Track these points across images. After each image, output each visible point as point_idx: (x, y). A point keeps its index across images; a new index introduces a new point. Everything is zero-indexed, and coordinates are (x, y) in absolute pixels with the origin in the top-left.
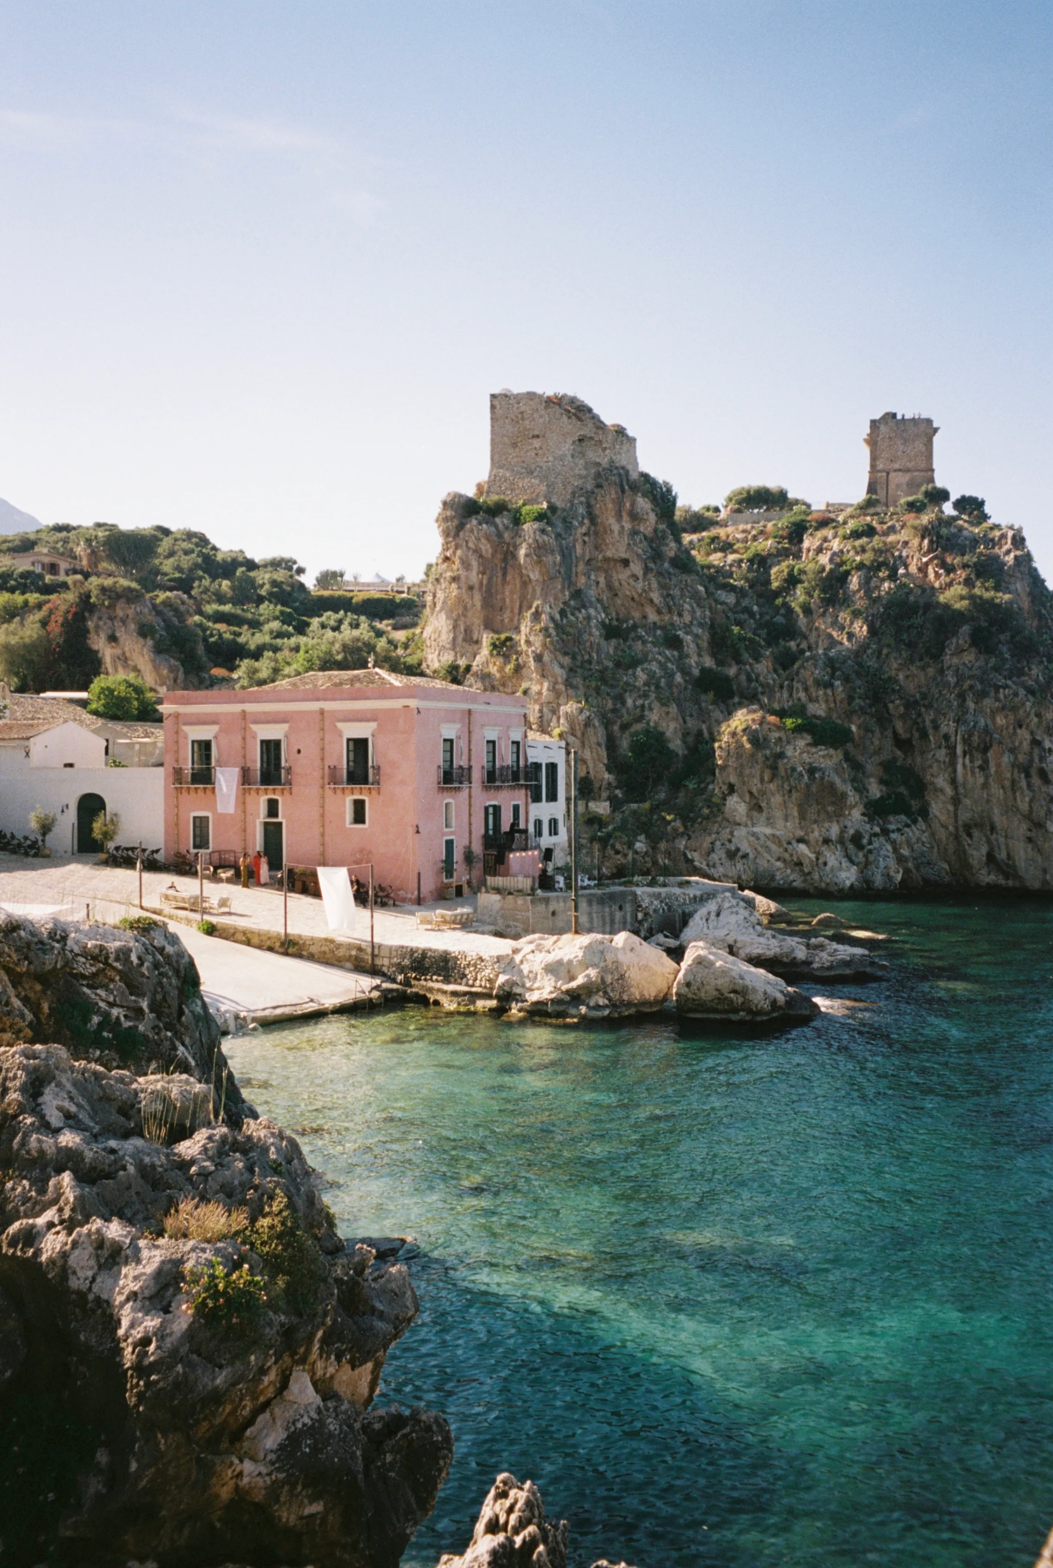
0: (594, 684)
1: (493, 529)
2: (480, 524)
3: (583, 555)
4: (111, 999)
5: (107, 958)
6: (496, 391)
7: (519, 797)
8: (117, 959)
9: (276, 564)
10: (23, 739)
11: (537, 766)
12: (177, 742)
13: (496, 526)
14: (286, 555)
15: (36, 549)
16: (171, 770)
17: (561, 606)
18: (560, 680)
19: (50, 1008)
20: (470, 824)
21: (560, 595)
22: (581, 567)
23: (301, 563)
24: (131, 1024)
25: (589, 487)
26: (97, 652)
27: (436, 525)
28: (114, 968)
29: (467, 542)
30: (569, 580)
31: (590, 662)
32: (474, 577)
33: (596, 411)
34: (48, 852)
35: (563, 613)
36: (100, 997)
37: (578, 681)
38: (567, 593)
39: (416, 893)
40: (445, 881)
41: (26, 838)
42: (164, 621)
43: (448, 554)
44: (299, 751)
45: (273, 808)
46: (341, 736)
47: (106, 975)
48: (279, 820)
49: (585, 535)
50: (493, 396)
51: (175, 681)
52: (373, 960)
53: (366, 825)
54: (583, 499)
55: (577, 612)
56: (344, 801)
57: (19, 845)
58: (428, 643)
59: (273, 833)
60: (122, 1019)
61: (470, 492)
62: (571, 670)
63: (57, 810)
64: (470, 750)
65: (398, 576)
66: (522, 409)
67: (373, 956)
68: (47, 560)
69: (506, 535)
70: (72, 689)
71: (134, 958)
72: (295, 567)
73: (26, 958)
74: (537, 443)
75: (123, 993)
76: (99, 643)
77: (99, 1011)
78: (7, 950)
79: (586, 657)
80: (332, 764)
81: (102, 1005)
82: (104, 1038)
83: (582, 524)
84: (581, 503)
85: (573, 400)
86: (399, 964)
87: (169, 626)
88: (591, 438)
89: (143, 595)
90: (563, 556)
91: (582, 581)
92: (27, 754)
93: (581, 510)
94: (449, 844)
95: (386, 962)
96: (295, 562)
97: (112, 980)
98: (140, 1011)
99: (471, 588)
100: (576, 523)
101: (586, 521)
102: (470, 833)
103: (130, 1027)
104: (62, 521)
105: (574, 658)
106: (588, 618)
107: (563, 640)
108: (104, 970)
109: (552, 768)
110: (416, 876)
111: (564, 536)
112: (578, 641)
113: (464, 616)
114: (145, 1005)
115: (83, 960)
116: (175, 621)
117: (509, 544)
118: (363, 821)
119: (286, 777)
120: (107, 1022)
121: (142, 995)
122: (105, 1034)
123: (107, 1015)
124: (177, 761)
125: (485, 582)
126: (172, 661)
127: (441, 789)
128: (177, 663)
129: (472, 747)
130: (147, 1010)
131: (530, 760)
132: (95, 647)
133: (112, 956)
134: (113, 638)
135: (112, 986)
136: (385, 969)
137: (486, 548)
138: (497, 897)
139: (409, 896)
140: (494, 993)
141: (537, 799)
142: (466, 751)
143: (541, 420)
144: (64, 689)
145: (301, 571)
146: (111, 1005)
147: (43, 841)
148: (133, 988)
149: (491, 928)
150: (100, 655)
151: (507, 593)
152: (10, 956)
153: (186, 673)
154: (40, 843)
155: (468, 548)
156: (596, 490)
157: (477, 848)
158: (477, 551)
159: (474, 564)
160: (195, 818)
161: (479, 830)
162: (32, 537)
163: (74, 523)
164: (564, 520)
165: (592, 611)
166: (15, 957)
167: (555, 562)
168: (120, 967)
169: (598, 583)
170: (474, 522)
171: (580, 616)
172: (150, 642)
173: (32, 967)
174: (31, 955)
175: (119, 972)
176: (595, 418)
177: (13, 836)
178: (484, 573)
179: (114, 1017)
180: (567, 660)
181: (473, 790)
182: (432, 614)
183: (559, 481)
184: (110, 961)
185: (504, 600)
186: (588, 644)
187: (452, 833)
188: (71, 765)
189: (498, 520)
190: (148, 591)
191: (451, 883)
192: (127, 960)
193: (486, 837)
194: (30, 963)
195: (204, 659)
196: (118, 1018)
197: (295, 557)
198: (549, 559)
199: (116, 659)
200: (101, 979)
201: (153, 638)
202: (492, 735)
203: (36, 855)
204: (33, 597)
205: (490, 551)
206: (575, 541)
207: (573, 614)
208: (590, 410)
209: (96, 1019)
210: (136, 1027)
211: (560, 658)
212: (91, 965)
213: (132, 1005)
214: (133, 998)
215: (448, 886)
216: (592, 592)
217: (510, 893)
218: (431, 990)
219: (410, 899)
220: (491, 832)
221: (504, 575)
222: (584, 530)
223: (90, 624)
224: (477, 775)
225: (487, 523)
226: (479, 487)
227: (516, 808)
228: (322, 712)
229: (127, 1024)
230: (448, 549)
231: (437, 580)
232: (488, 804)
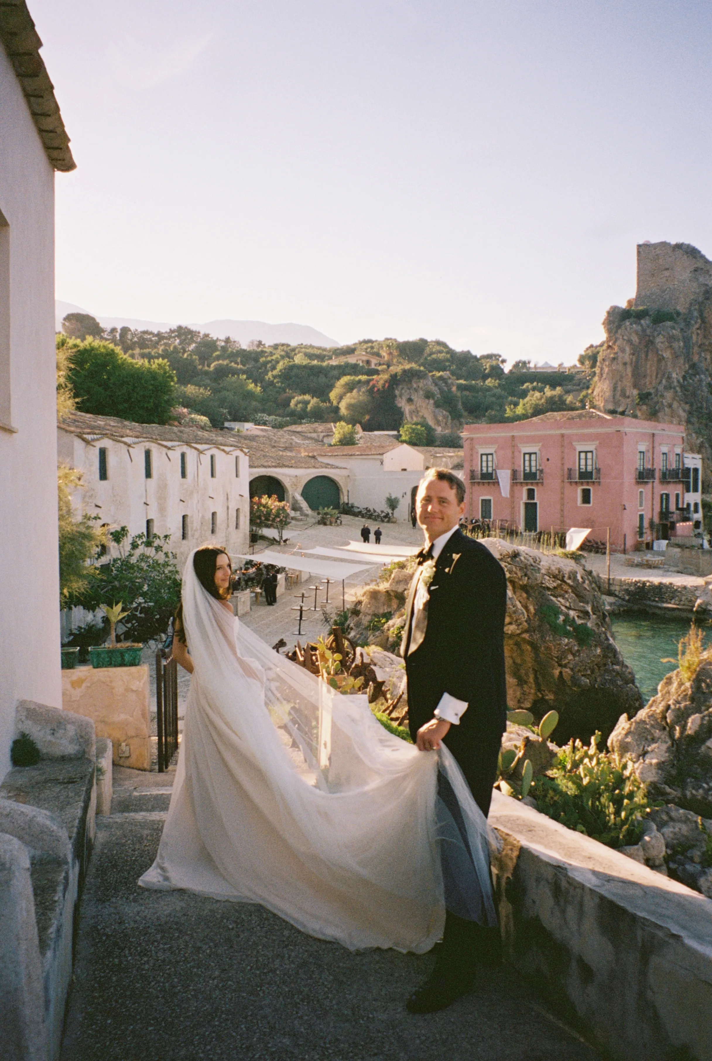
0: (704, 421)
1: (640, 327)
2: (631, 324)
3: (697, 342)
4: (568, 605)
5: (563, 577)
6: (641, 242)
7: (679, 489)
8: (569, 578)
9: (489, 357)
10: (380, 454)
11: (688, 469)
12: (472, 455)
13: (642, 326)
14: (495, 352)
15: (356, 353)
16: (469, 472)
17: (683, 373)
18: (683, 419)
19: (535, 609)
20: (653, 505)
21: (683, 367)
22: (696, 349)
23: (504, 357)
24: (582, 621)
25: (700, 299)
26: (401, 408)
27: (603, 326)
28: (568, 584)
29: (623, 336)
30: (688, 357)
31: (701, 408)
32: (627, 357)
33: (703, 252)
34: (394, 520)
35: (684, 378)
36: (560, 602)
37: (694, 420)
38: (687, 366)
39: (623, 546)
40: (640, 540)
41: (382, 512)
42: (439, 389)
43: (611, 344)
44: (548, 460)
45: (531, 494)
46: (575, 450)
47: (562, 589)
48: (535, 501)
49: (698, 329)
50: (639, 246)
51: (446, 424)
52: (609, 587)
53: (591, 505)
54: (697, 307)
55: (693, 378)
56: (577, 490)
57: (378, 516)
58: (597, 398)
59: (531, 509)
60: (576, 618)
61: (623, 305)
62: (690, 413)
63: (399, 496)
64: (653, 459)
65: (560, 363)
66: (658, 252)
67: (609, 584)
68: (365, 358)
69: (648, 331)
70: (388, 430)
71: (579, 577)
72: (500, 359)
73: (526, 575)
74: (667, 273)
75: (574, 600)
76: (402, 403)
77: (562, 613)
78: (514, 569)
79: (699, 405)
80: (570, 467)
81: (563, 608)
82: (567, 629)
83: (696, 323)
84: (695, 309)
85: (688, 246)
86: (627, 590)
87: (442, 391)
88: (702, 269)
89: (426, 374)
90: (685, 342)
91: (696, 358)
92: (382, 463)
93: (696, 314)
94: (641, 517)
95: (617, 588)
96: (500, 356)
97: (566, 592)
98: (587, 613)
99: (625, 364)
100: (693, 322)
101: (699, 321)
102: (653, 510)
103: (582, 624)
104: (367, 338)
105: (692, 405)
106: (701, 381)
107: (685, 394)
108: (561, 585)
109: (696, 470)
110: (623, 537)
111: (685, 330)
112: (694, 394)
113: (621, 381)
114: (589, 609)
115: (548, 578)
116: (446, 389)
117: (649, 336)
118: (588, 502)
119: (540, 475)
120: (567, 619)
121: (587, 603)
122: (568, 628)
123: (567, 615)
124: (472, 466)
125: (634, 360)
126: (444, 412)
127: (638, 483)
128: (448, 414)
129: (655, 457)
130: (591, 613)
131: (686, 466)
132: (399, 405)
133: (566, 576)
134: (410, 400)
135: (567, 596)
136: (617, 593)
137: (635, 339)
138: (678, 550)
139: (619, 548)
140: (695, 609)
141: (688, 491)
142: (651, 459)
143: (670, 259)
144: (383, 430)
145: (504, 361)
146: (569, 608)
147: (392, 514)
148: (580, 597)
149: (676, 569)
150: (402, 410)
151: (648, 366)
152: (516, 574)
153: (453, 419)
154: (390, 515)
155: (624, 339)
156: (705, 301)
157: (656, 520)
158: (629, 341)
159: (628, 349)
160: (482, 500)
161: (657, 509)
162: (353, 347)
163: (374, 339)
164: (685, 320)
165: (702, 376)
166: (519, 574)
167: (680, 347)
168: (572, 584)
169: (706, 359)
170: (628, 323)
171: (696, 379)
172: (432, 402)
173: (530, 581)
174: (529, 573)
175: (571, 586)
176: (703, 257)
177: (375, 511)
178: (633, 354)
179: (571, 617)
180: (687, 407)
181: (655, 484)
182: (600, 380)
183: (681, 296)
184: (565, 579)
185: (646, 371)
186: (700, 397)
187: (643, 510)
188: (405, 470)
189: (643, 322)
190: (430, 372)
191: (642, 541)
192: (574, 578)
193: (661, 513)
194: (529, 579)
195: (462, 410)
196: (574, 618)
197: (500, 353)
198: (675, 345)
199: (411, 413)
200: (559, 591)
201: (433, 399)
202: (665, 449)
203: (388, 522)
204: (364, 378)
205: (637, 341)
206: (692, 333)
207: (691, 379)
208: (699, 252)
209: (562, 618)
210: (586, 624)
211: (683, 405)
212: (553, 581)
213: (582, 609)
214: (581, 604)
215: (640, 543)
216: (702, 365)
217: (687, 548)
218: (650, 606)
219: (619, 551)
220: (664, 510)
221: (647, 356)
222: (697, 326)
223: (397, 392)
224: (657, 475)
225: (636, 323)
226: (629, 302)
227: (677, 495)
228: (563, 436)
229: (579, 622)
230: (610, 341)
231: (603, 360)
232: (662, 492)
